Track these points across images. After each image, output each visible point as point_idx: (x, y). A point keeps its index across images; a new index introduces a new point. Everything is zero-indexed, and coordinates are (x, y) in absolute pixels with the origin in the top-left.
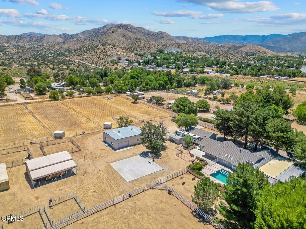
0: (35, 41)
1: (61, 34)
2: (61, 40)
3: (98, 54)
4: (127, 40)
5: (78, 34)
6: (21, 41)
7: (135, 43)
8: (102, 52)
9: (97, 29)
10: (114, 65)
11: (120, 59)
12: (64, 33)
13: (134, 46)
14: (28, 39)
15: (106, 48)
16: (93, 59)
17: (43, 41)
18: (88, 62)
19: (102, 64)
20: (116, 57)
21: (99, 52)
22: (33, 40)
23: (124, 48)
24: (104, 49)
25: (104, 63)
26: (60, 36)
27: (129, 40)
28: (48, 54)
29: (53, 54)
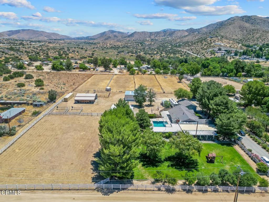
0: (167, 36)
1: (188, 29)
2: (187, 34)
3: (204, 45)
4: (243, 31)
5: (203, 28)
6: (158, 36)
7: (250, 34)
8: (207, 44)
9: (221, 23)
10: (211, 55)
11: (220, 49)
12: (191, 28)
13: (249, 37)
14: (163, 34)
15: (212, 40)
16: (197, 50)
17: (173, 35)
18: (193, 52)
19: (203, 53)
20: (218, 47)
21: (205, 43)
22: (166, 35)
23: (237, 39)
24: (210, 41)
25: (204, 53)
26: (187, 31)
27: (245, 31)
28: (169, 46)
29: (173, 45)
